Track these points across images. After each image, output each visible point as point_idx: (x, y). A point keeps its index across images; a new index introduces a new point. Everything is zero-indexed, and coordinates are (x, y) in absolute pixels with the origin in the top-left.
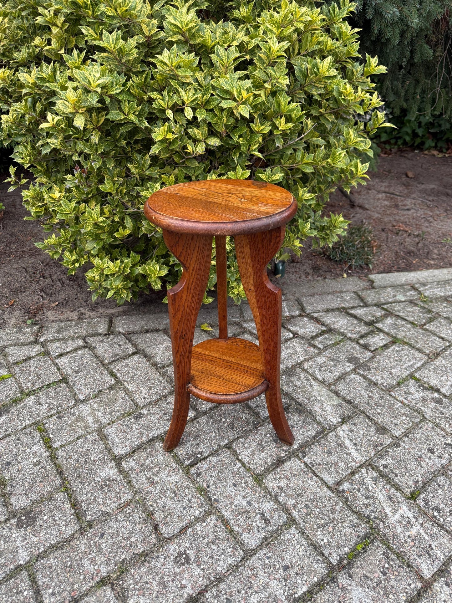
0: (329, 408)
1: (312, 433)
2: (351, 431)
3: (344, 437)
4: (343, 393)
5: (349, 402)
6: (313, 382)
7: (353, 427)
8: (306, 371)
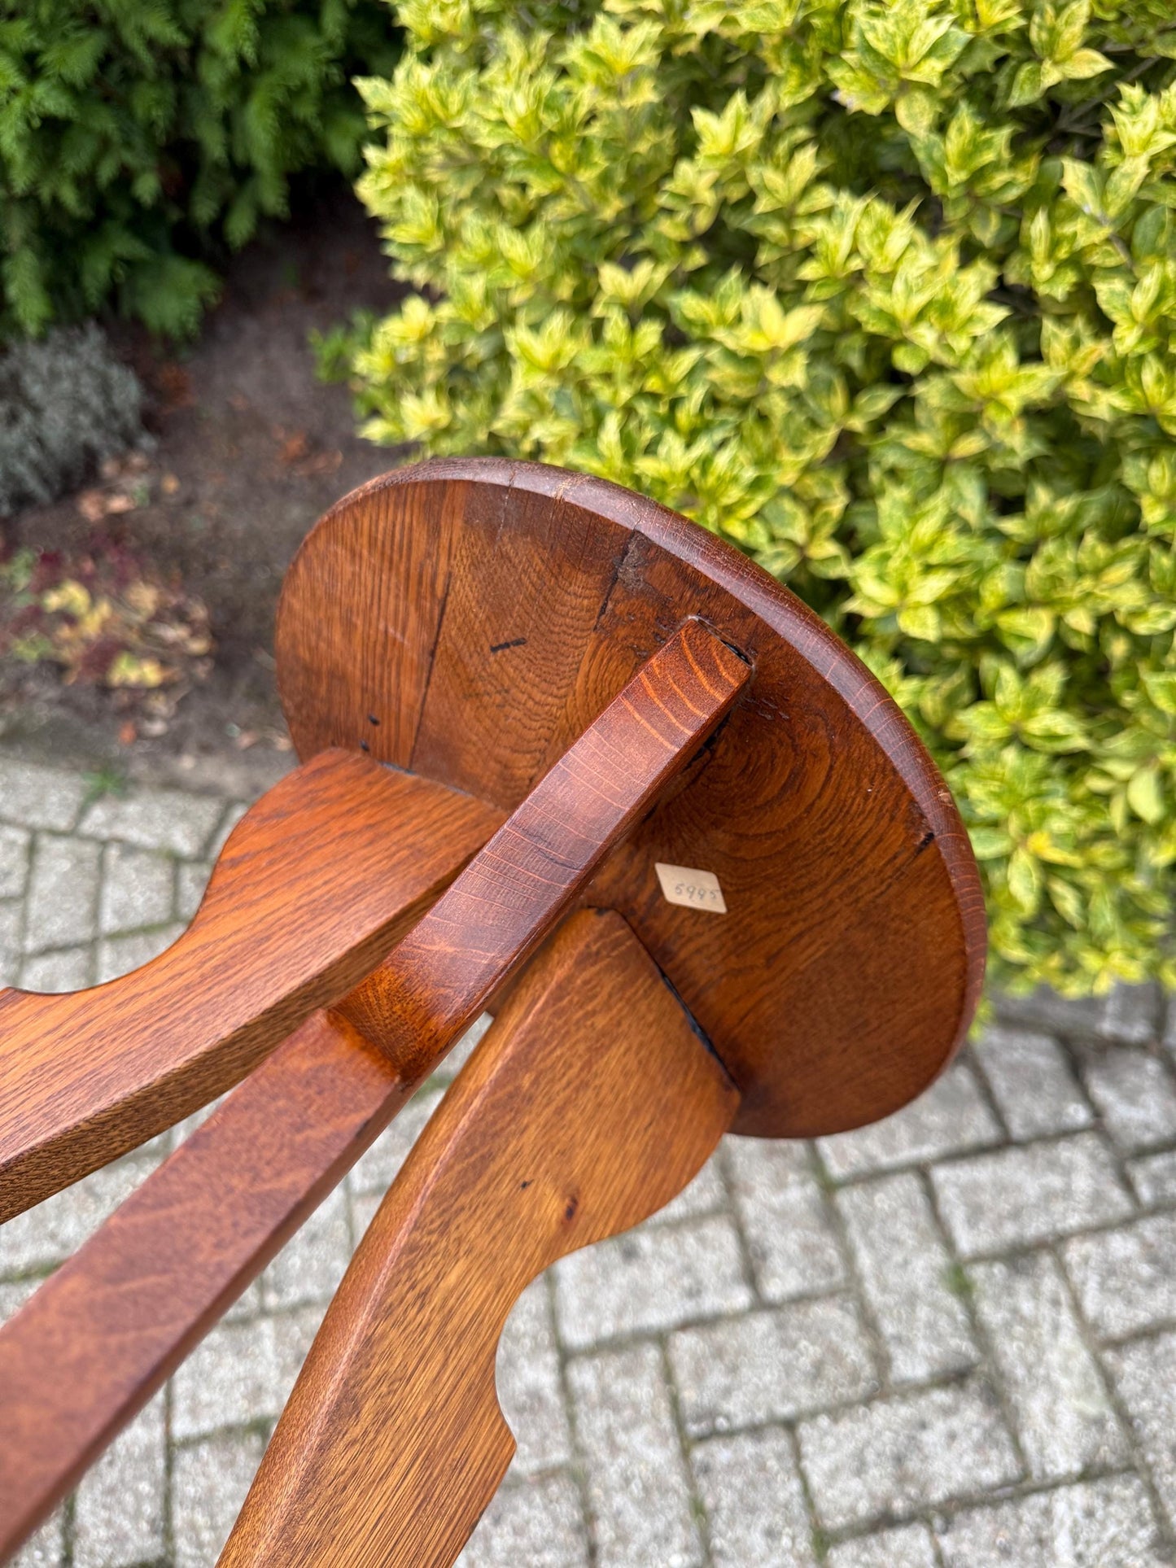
0: (1068, 1420)
1: (990, 1475)
2: (1090, 1513)
3: (1062, 1523)
4: (1126, 1388)
5: (1126, 1420)
6: (1066, 1317)
7: (1098, 1503)
8: (1063, 1270)
